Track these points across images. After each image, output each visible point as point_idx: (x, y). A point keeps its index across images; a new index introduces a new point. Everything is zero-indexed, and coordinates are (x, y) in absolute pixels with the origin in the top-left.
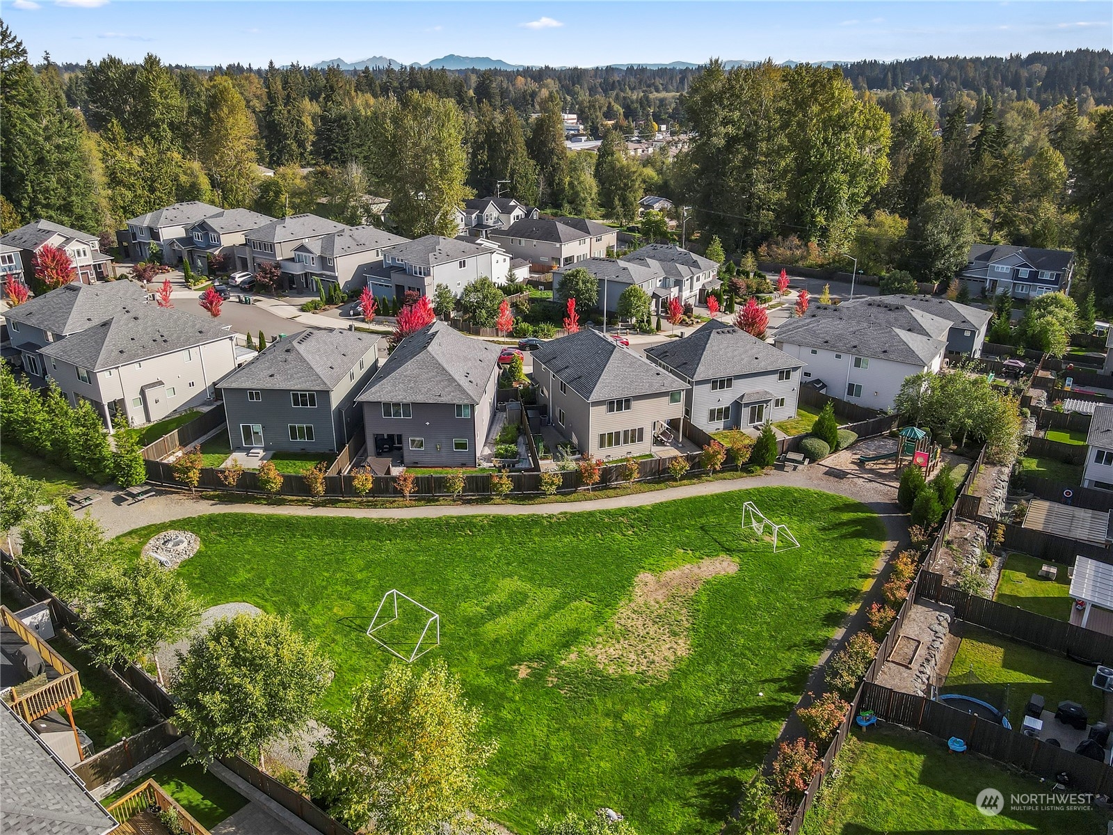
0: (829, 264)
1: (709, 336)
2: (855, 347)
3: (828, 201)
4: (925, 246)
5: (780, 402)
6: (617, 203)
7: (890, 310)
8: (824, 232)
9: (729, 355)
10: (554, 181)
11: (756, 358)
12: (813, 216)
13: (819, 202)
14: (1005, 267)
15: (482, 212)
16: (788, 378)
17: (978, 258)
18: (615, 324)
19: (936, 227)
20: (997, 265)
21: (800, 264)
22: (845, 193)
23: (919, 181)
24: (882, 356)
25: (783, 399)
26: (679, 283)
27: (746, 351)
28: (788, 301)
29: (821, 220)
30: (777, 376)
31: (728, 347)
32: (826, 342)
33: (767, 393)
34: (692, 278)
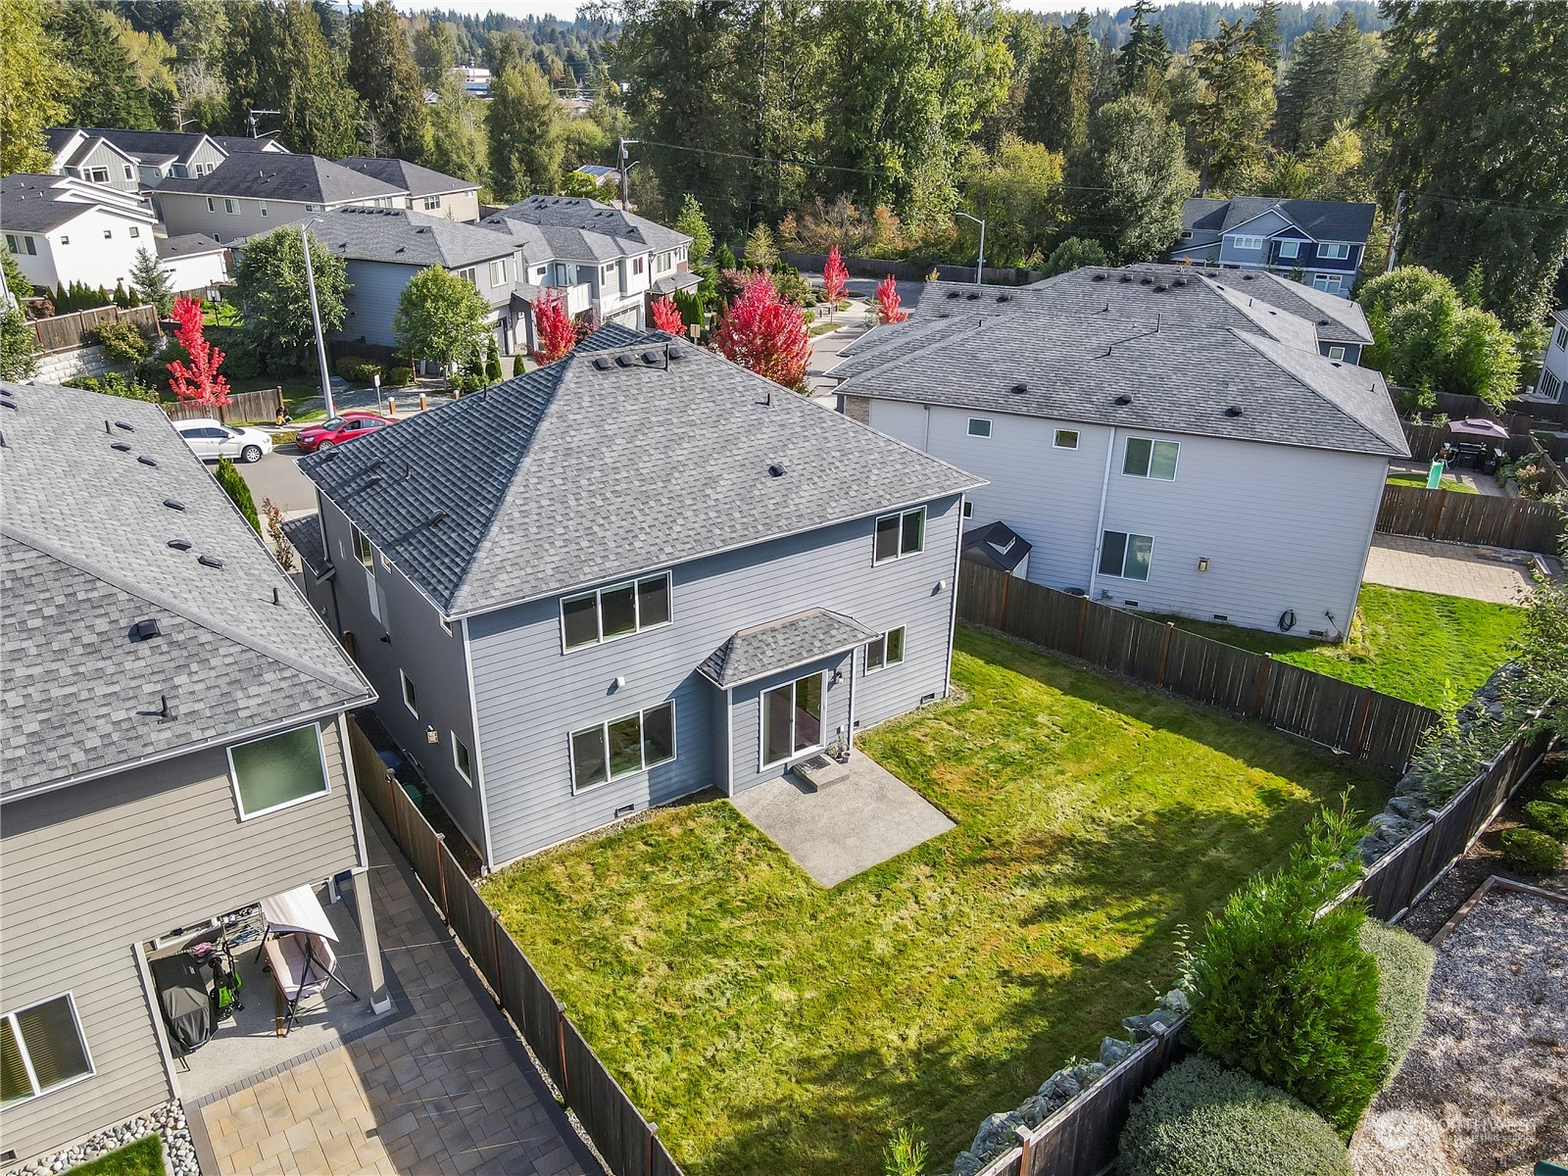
0: (919, 249)
1: (557, 380)
2: (1123, 401)
3: (906, 127)
4: (1105, 200)
5: (888, 649)
6: (516, 165)
7: (1160, 290)
8: (902, 193)
9: (645, 467)
10: (399, 132)
11: (775, 472)
12: (880, 158)
13: (888, 131)
14: (1253, 238)
15: (184, 158)
16: (912, 543)
17: (1199, 225)
18: (402, 383)
19: (1125, 158)
20: (1237, 236)
21: (862, 253)
22: (936, 113)
23: (1052, 110)
24: (1227, 427)
25: (896, 637)
26: (588, 275)
27: (728, 443)
28: (847, 321)
29: (894, 165)
30: (867, 543)
31: (643, 426)
32: (1019, 390)
33: (828, 621)
34: (621, 263)
